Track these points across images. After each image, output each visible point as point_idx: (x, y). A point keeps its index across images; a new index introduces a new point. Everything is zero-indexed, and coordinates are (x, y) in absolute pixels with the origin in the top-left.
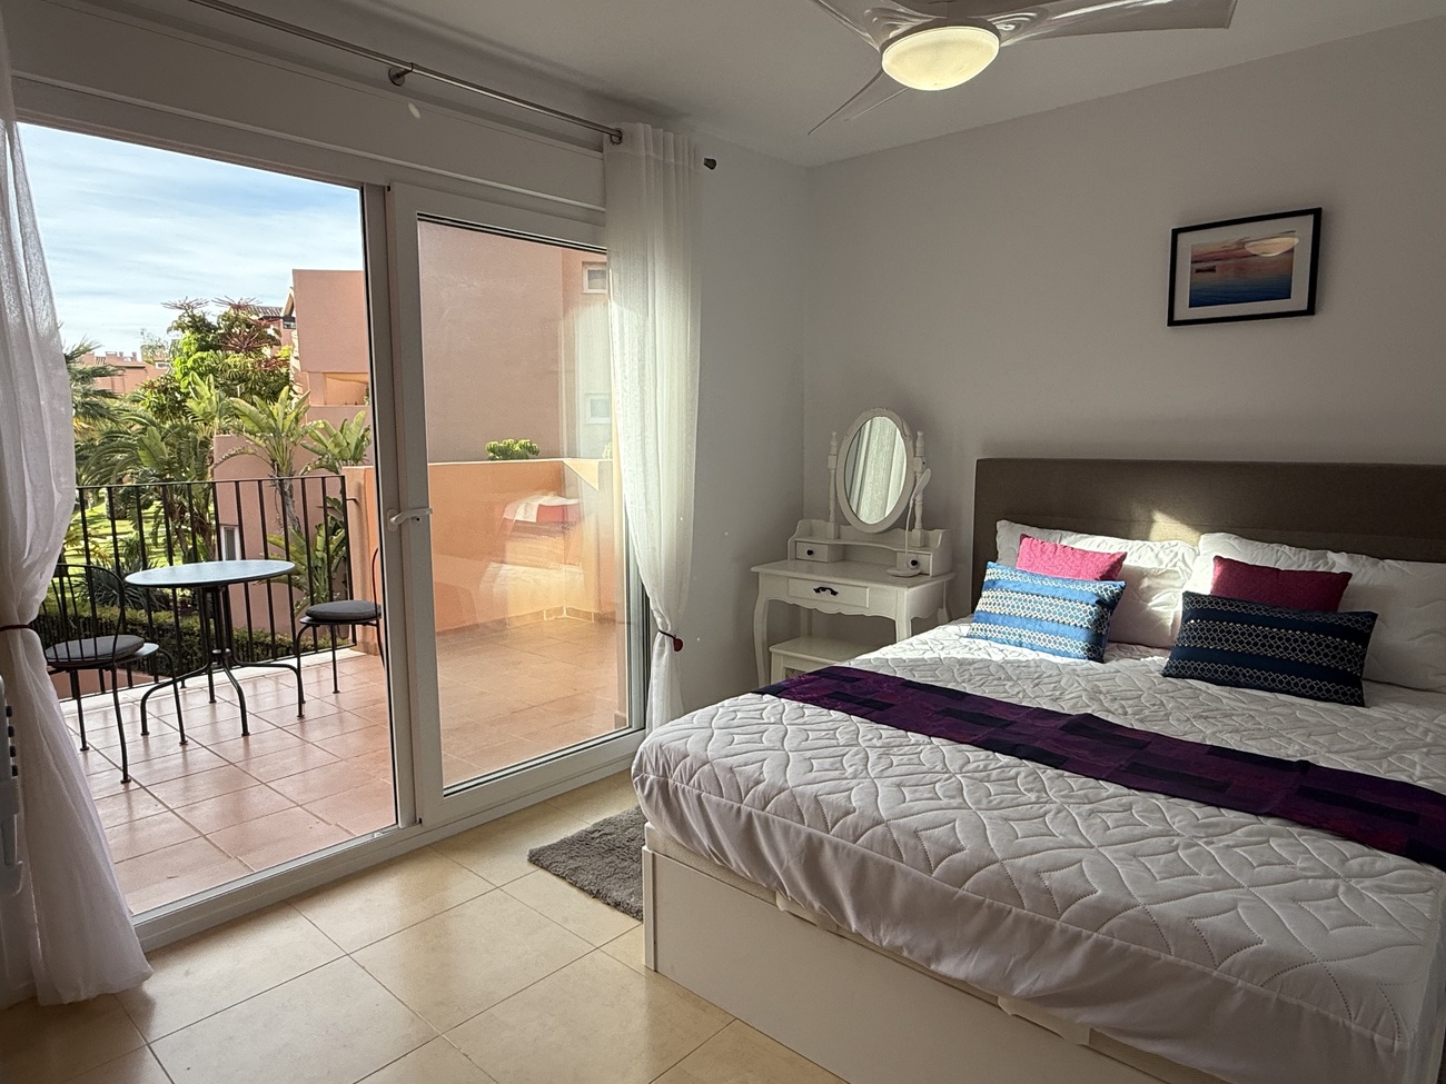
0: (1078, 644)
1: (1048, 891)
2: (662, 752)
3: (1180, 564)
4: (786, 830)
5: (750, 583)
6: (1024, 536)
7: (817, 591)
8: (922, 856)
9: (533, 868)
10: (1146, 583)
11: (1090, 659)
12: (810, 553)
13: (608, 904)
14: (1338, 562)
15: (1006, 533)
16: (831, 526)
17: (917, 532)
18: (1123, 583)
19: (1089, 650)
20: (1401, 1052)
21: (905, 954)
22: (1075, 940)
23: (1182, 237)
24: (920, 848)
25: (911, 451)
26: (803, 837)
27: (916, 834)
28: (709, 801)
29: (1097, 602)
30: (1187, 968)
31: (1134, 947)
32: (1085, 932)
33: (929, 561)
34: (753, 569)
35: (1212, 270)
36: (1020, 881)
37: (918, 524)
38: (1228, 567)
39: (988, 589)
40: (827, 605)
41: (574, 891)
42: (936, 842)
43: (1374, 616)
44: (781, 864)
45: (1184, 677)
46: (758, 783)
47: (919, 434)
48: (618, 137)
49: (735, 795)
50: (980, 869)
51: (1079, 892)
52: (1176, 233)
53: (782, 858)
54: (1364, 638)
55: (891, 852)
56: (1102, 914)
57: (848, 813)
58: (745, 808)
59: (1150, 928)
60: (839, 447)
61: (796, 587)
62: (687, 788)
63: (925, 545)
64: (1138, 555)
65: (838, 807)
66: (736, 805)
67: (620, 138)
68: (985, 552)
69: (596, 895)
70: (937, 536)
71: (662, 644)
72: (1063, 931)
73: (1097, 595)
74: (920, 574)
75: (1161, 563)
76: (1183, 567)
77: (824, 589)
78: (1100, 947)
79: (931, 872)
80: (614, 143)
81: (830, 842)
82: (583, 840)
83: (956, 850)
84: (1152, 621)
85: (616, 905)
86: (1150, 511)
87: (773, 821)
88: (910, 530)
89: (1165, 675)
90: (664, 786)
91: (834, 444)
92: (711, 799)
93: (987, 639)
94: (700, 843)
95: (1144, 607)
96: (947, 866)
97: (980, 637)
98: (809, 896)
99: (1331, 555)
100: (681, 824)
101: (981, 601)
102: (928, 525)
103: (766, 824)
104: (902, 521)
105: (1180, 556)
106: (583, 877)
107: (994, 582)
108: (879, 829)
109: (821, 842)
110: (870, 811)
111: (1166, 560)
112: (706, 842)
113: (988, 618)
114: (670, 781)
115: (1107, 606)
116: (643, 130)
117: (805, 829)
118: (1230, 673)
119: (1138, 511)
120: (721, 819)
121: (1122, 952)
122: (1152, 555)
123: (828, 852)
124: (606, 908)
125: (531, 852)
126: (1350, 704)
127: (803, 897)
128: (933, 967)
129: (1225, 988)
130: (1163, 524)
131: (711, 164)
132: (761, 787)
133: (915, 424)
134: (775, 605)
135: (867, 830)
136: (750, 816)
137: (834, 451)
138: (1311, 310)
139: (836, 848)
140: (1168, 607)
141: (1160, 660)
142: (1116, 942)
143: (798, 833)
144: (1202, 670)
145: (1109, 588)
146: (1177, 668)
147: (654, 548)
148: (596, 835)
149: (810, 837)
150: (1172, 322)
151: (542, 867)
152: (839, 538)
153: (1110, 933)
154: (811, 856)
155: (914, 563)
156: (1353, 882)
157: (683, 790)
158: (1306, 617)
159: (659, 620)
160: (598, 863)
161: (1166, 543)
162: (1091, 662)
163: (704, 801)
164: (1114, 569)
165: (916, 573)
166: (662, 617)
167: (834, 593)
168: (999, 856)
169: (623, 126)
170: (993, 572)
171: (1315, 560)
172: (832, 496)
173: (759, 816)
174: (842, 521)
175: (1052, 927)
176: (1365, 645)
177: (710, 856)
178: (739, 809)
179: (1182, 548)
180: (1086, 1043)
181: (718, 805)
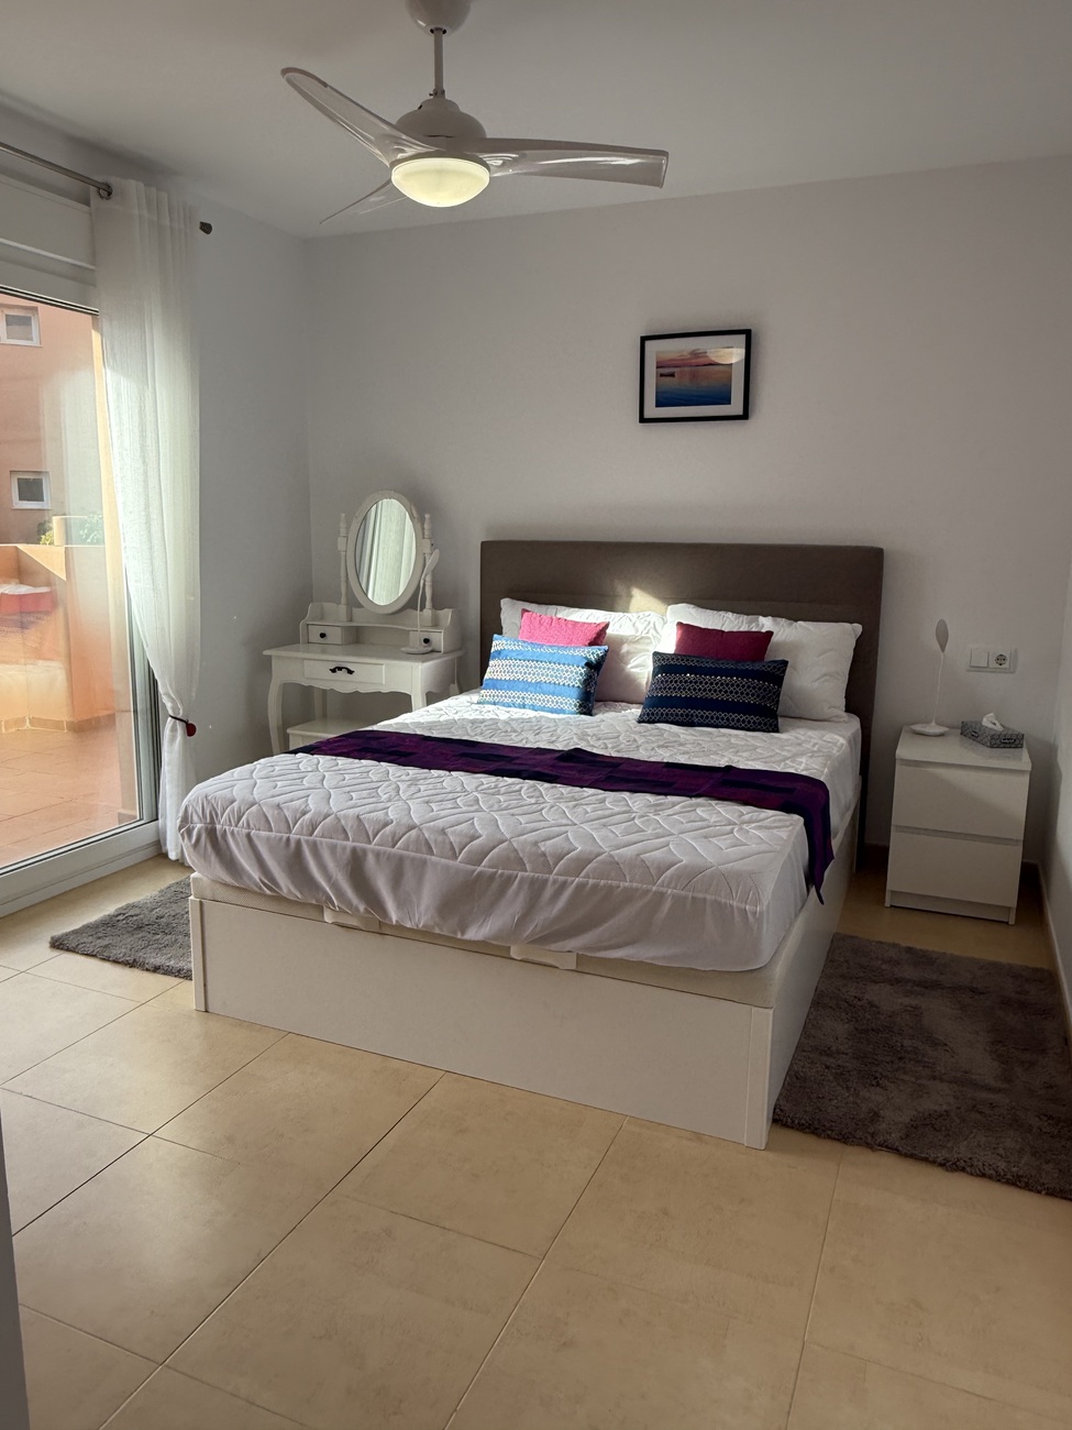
0: (571, 702)
1: (544, 854)
2: (209, 802)
3: (652, 631)
4: (333, 848)
5: (263, 667)
6: (524, 611)
7: (333, 671)
8: (448, 846)
9: (56, 953)
10: (625, 648)
11: (581, 713)
12: (323, 635)
13: (147, 970)
14: (765, 624)
15: (510, 611)
16: (343, 608)
17: (428, 612)
18: (606, 647)
19: (580, 706)
20: (761, 913)
21: (437, 931)
22: (564, 885)
23: (648, 344)
24: (447, 841)
25: (420, 535)
26: (348, 850)
27: (443, 831)
28: (258, 837)
29: (586, 664)
30: (637, 889)
31: (602, 882)
32: (570, 879)
33: (439, 639)
34: (266, 653)
35: (672, 375)
36: (523, 851)
37: (428, 604)
38: (687, 630)
39: (494, 658)
40: (343, 684)
41: (107, 965)
42: (460, 834)
43: (785, 663)
44: (329, 878)
45: (653, 722)
46: (304, 813)
47: (427, 516)
48: (107, 191)
49: (283, 826)
50: (494, 848)
51: (565, 850)
52: (644, 339)
53: (329, 874)
54: (779, 680)
55: (424, 849)
56: (582, 863)
57: (386, 825)
58: (293, 837)
59: (614, 866)
60: (348, 528)
61: (311, 668)
62: (236, 829)
63: (436, 624)
64: (619, 624)
65: (378, 821)
66: (285, 836)
67: (110, 194)
68: (490, 626)
69: (132, 964)
70: (447, 615)
71: (174, 729)
72: (555, 882)
73: (586, 658)
74: (432, 651)
75: (637, 631)
76: (655, 634)
77: (340, 669)
78: (581, 887)
79: (457, 858)
80: (102, 197)
81: (373, 851)
82: (108, 924)
83: (474, 838)
84: (630, 681)
85: (156, 969)
86: (629, 588)
87: (321, 843)
88: (421, 610)
89: (639, 722)
90: (211, 832)
91: (343, 525)
92: (260, 835)
93: (495, 704)
94: (250, 877)
95: (623, 670)
96: (469, 852)
97: (489, 703)
98: (355, 900)
99: (761, 619)
100: (230, 864)
101: (488, 670)
102: (437, 605)
103: (314, 848)
104: (413, 602)
105: (652, 625)
106: (115, 953)
107: (499, 652)
108: (413, 832)
109: (364, 852)
110: (405, 820)
111: (641, 627)
112: (256, 875)
113: (496, 684)
114: (218, 827)
115: (594, 667)
116: (133, 187)
117: (350, 844)
118: (687, 715)
119: (620, 588)
120: (272, 849)
121: (595, 886)
122: (631, 624)
123: (371, 859)
124: (146, 974)
125: (52, 938)
126: (769, 732)
127: (350, 904)
128: (459, 936)
129: (661, 896)
130: (641, 599)
131: (206, 228)
132: (307, 816)
133: (423, 506)
134: (289, 689)
135: (404, 835)
136: (298, 843)
137: (343, 531)
138: (745, 416)
139: (378, 855)
140: (641, 669)
141: (636, 711)
142: (591, 881)
143: (344, 848)
144: (667, 714)
145: (594, 653)
146: (648, 714)
147: (163, 629)
148: (121, 917)
149: (354, 850)
150: (643, 420)
151: (68, 950)
152: (351, 620)
153: (587, 876)
154: (356, 867)
155: (426, 641)
156: (744, 826)
157: (232, 833)
158: (740, 667)
159: (169, 705)
160: (129, 940)
161: (641, 614)
162: (582, 716)
163: (255, 839)
164: (599, 637)
165: (427, 650)
166: (173, 701)
167: (350, 672)
168: (508, 836)
169: (113, 181)
170: (498, 643)
171: (750, 623)
172: (343, 579)
173: (307, 842)
174: (355, 602)
175: (546, 881)
176: (780, 685)
177: (260, 888)
178: (288, 839)
179: (654, 618)
180: (574, 968)
181: (268, 839)
